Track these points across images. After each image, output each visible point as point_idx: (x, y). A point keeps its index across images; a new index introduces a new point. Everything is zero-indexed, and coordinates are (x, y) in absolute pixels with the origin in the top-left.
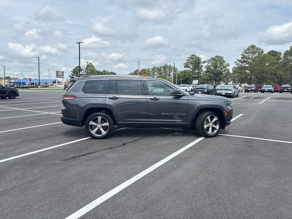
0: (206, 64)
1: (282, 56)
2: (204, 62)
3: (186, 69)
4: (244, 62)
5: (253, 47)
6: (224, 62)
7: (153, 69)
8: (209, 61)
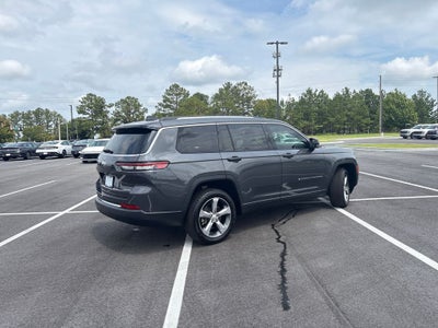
0: (113, 108)
1: (210, 100)
2: (111, 106)
3: (81, 115)
4: (167, 106)
5: (176, 86)
6: (140, 106)
7: (12, 116)
8: (117, 104)
